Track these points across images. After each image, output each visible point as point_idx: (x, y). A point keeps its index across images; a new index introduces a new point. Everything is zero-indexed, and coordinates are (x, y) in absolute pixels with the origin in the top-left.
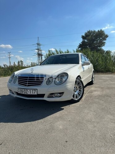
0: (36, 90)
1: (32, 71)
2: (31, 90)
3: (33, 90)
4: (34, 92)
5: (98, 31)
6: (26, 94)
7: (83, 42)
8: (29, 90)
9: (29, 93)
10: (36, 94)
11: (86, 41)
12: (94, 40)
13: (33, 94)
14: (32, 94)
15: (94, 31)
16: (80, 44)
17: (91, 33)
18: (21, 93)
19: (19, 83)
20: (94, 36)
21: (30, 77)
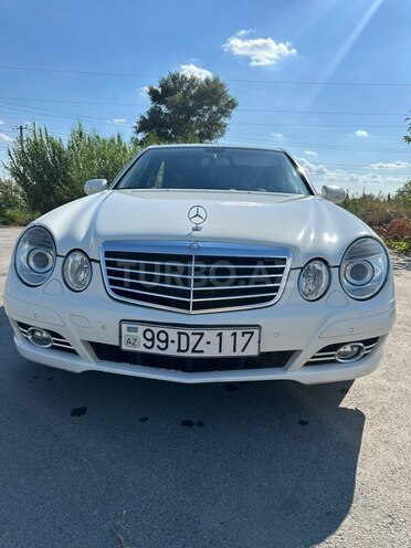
0: (256, 332)
1: (197, 220)
2: (227, 334)
3: (239, 332)
4: (241, 341)
5: (207, 81)
6: (189, 354)
7: (154, 113)
8: (210, 335)
9: (210, 351)
10: (252, 351)
11: (164, 108)
12: (191, 112)
13: (239, 353)
14: (227, 352)
15: (193, 79)
16: (143, 117)
17: (181, 85)
18: (155, 350)
19: (115, 291)
20: (193, 97)
21: (200, 259)
